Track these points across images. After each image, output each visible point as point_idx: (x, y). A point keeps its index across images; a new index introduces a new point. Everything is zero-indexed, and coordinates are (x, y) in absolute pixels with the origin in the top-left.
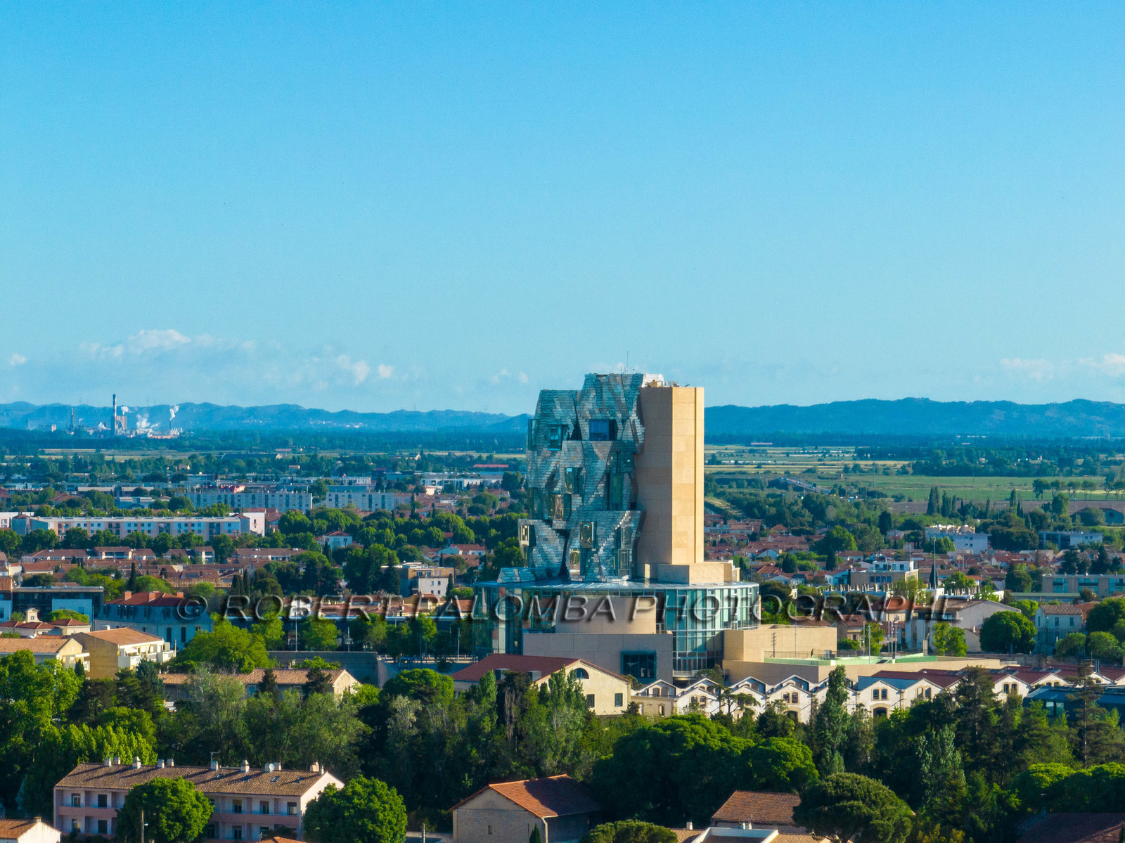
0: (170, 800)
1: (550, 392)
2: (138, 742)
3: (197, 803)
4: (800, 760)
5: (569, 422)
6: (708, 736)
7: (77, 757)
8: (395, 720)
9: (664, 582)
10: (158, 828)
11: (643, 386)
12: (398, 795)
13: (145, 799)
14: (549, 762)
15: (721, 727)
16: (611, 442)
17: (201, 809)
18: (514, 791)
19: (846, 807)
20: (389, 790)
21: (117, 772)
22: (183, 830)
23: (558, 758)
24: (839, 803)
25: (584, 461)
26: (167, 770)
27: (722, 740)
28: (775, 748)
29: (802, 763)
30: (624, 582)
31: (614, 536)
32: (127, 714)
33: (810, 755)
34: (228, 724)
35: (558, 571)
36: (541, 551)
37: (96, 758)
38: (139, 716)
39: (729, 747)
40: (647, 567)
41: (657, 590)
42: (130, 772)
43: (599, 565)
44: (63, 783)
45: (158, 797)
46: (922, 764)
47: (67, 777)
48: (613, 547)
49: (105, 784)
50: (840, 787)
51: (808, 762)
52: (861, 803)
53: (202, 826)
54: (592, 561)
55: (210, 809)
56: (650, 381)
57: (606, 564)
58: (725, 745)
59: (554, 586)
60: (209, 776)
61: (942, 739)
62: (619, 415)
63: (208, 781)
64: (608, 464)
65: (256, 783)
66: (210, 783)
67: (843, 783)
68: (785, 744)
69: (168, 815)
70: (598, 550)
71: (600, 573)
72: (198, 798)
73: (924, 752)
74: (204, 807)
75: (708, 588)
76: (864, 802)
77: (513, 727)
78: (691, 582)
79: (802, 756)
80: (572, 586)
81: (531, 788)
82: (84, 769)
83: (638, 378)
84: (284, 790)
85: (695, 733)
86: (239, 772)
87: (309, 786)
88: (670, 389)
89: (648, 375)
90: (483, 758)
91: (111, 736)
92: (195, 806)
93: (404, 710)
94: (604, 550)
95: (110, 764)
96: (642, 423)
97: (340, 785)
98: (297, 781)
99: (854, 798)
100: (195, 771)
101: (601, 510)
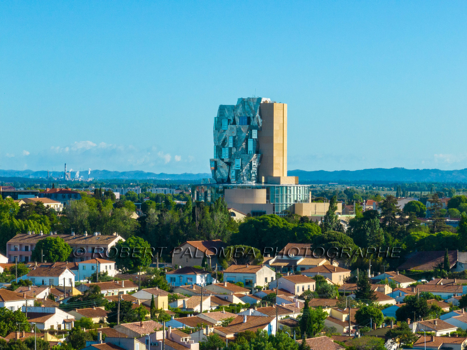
0: (54, 246)
1: (224, 106)
2: (43, 227)
3: (65, 247)
4: (316, 232)
5: (231, 118)
6: (278, 222)
7: (16, 232)
8: (149, 218)
9: (270, 184)
10: (49, 257)
11: (262, 102)
12: (148, 243)
13: (44, 245)
14: (213, 234)
15: (284, 219)
16: (248, 125)
17: (67, 250)
18: (198, 245)
19: (332, 244)
20: (144, 242)
21: (33, 237)
22: (59, 258)
23: (216, 233)
24: (329, 242)
25: (237, 134)
26: (54, 235)
27: (284, 224)
28: (306, 227)
29: (317, 233)
30: (253, 183)
31: (249, 165)
32: (39, 217)
33: (320, 230)
34: (81, 222)
35: (226, 180)
36: (219, 172)
37: (24, 231)
38: (44, 218)
39: (287, 227)
40: (263, 178)
41: (267, 186)
42: (38, 237)
43: (243, 176)
44: (11, 241)
45: (49, 245)
46: (366, 232)
47: (12, 239)
48: (249, 169)
49: (28, 241)
50: (330, 236)
51: (319, 233)
52: (338, 242)
53: (67, 257)
54: (240, 174)
55: (71, 250)
56: (265, 100)
57: (246, 176)
58: (285, 226)
59: (224, 185)
60: (71, 238)
61: (375, 222)
62: (252, 115)
63: (70, 239)
64: (247, 134)
65: (90, 240)
66: (71, 240)
67: (331, 235)
68: (310, 225)
69: (53, 252)
70: (242, 170)
71: (243, 180)
72: (65, 245)
73: (367, 227)
74: (68, 249)
75: (288, 186)
76: (340, 242)
77: (199, 222)
78: (281, 183)
79: (317, 230)
80: (232, 184)
81: (204, 244)
82: (19, 236)
83: (260, 99)
84: (102, 242)
85: (273, 221)
86: (83, 236)
87: (111, 241)
88: (273, 103)
89: (263, 98)
90: (186, 234)
91: (31, 224)
92: (64, 249)
93: (153, 215)
94: (245, 170)
95: (30, 234)
96: (261, 118)
97: (124, 240)
98: (107, 239)
99: (335, 240)
100: (66, 236)
101: (244, 154)
